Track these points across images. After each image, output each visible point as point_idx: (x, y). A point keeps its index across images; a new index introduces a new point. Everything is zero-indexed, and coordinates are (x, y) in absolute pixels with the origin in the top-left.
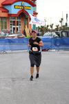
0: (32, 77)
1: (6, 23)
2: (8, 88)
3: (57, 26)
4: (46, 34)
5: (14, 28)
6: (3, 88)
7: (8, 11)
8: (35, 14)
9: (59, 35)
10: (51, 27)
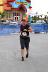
0: (23, 57)
1: (10, 14)
2: (12, 59)
3: (46, 16)
4: (38, 21)
5: (15, 18)
6: (8, 58)
7: (11, 6)
8: (30, 8)
9: (47, 22)
10: (41, 16)
